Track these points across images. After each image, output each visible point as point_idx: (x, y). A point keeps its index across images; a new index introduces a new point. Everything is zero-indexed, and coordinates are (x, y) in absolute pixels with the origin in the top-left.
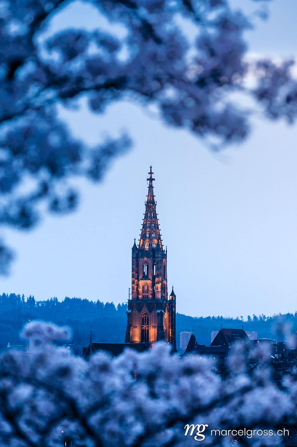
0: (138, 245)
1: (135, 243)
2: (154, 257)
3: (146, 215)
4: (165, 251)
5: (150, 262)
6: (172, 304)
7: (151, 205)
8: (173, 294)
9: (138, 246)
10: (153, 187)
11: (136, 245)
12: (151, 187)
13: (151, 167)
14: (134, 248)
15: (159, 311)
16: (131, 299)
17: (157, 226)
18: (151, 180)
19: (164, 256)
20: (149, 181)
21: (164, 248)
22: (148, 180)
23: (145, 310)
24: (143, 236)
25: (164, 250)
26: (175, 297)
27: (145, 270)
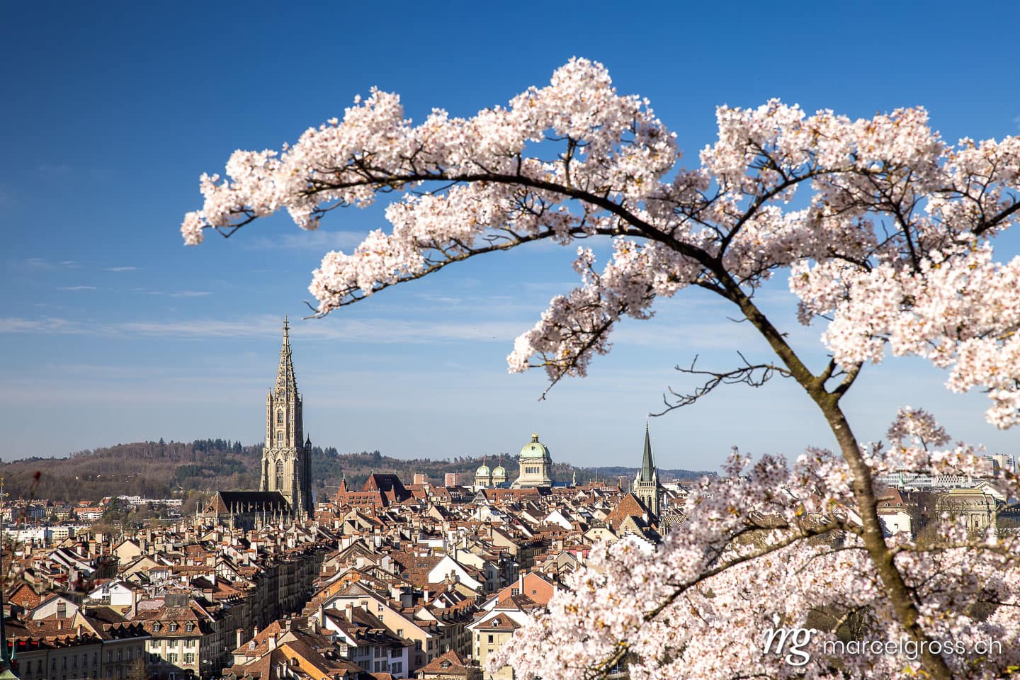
2: (289, 406)
5: (285, 410)
8: (308, 442)
15: (293, 459)
27: (280, 418)
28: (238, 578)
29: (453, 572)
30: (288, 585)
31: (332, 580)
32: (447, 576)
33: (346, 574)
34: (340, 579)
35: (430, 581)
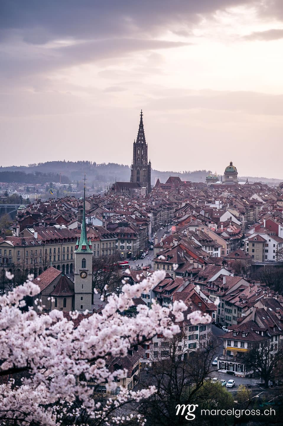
2: (142, 147)
3: (139, 130)
5: (141, 149)
6: (149, 167)
7: (141, 126)
8: (150, 163)
12: (141, 118)
13: (142, 110)
14: (134, 143)
15: (144, 169)
16: (133, 165)
17: (144, 134)
18: (142, 115)
19: (147, 147)
21: (146, 144)
22: (140, 115)
23: (138, 168)
24: (138, 138)
27: (139, 152)
28: (142, 217)
29: (231, 217)
30: (155, 220)
31: (182, 219)
32: (228, 219)
33: (189, 216)
34: (186, 219)
35: (221, 221)
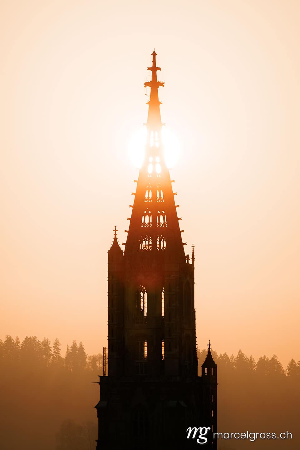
0: (123, 244)
1: (115, 239)
4: (191, 256)
6: (208, 384)
9: (124, 246)
10: (160, 103)
11: (119, 243)
13: (154, 54)
14: (114, 251)
16: (107, 375)
18: (154, 85)
20: (149, 88)
22: (147, 84)
25: (186, 255)
26: (215, 367)
